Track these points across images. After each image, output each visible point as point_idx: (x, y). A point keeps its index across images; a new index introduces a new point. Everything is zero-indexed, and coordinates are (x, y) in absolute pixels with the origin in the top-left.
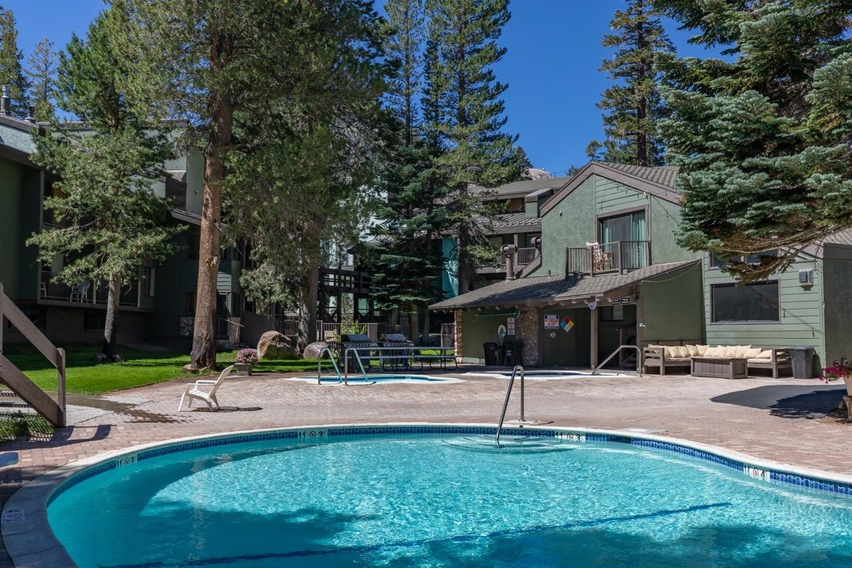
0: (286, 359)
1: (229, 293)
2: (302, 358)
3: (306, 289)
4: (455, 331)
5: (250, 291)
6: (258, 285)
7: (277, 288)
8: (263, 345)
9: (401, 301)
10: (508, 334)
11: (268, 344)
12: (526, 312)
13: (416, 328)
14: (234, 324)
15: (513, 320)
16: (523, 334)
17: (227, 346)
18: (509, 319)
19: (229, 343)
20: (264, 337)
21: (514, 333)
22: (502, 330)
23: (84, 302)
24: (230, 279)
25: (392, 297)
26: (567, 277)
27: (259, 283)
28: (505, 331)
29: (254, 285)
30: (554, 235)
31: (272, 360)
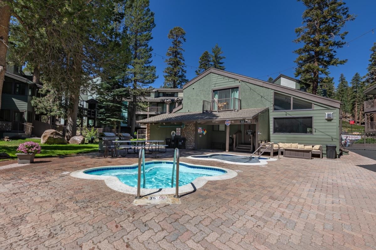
0: (60, 144)
1: (25, 111)
2: (69, 143)
3: (72, 110)
4: (146, 133)
5: (38, 108)
6: (43, 106)
7: (55, 108)
8: (45, 136)
10: (177, 135)
11: (48, 136)
12: (188, 126)
14: (28, 126)
15: (180, 129)
16: (186, 135)
17: (23, 136)
18: (177, 129)
19: (25, 135)
20: (46, 133)
21: (180, 135)
22: (173, 133)
24: (27, 105)
26: (203, 112)
27: (43, 104)
28: (175, 133)
29: (40, 105)
30: (190, 97)
31: (50, 144)
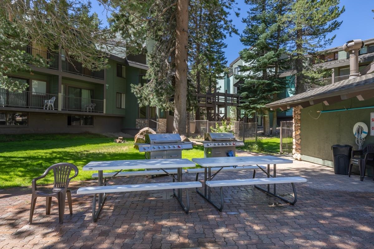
4: (294, 128)
9: (257, 108)
10: (372, 134)
13: (268, 125)
18: (372, 115)
22: (360, 128)
23: (49, 109)
25: (252, 106)
28: (365, 130)
